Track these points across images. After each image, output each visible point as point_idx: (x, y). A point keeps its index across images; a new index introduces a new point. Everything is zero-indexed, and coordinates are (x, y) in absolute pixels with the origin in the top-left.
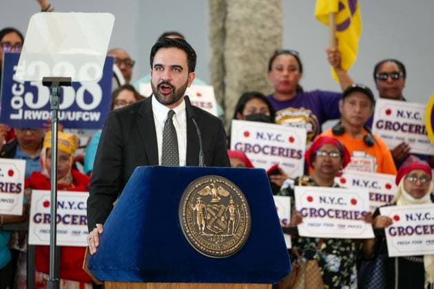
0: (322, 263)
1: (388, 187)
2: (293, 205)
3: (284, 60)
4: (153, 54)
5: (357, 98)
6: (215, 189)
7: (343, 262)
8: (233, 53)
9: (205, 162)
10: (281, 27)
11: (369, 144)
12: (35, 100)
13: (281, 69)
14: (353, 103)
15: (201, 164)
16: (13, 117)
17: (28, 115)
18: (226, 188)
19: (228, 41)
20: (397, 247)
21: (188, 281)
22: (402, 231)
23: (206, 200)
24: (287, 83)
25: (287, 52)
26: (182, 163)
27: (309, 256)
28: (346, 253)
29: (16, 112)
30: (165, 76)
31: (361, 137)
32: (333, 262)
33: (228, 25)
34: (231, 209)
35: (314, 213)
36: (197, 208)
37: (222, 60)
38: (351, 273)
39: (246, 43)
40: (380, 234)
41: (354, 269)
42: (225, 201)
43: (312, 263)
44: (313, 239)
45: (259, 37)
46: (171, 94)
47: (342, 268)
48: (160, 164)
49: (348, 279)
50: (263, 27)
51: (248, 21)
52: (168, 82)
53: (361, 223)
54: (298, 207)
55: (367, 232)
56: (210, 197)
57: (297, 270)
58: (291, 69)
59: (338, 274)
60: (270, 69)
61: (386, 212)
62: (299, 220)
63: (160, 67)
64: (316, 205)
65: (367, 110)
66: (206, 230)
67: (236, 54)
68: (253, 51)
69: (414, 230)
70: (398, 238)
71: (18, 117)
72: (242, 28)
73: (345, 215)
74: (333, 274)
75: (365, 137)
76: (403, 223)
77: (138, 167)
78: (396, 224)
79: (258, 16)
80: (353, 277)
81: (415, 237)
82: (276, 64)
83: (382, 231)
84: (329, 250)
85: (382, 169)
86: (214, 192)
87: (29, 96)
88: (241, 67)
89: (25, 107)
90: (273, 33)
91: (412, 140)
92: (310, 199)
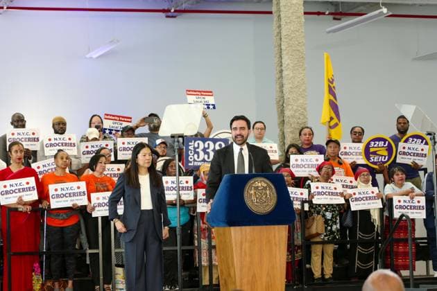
0: (324, 216)
1: (351, 182)
2: (310, 191)
3: (306, 131)
4: (231, 124)
5: (332, 144)
6: (260, 183)
7: (333, 214)
8: (287, 130)
9: (256, 171)
10: (307, 118)
11: (340, 164)
12: (198, 158)
13: (305, 135)
14: (331, 147)
15: (254, 172)
16: (190, 164)
17: (196, 163)
18: (265, 182)
19: (285, 125)
20: (355, 207)
21: (250, 225)
22: (357, 200)
23: (257, 188)
24: (308, 140)
25: (308, 128)
26: (247, 172)
27: (318, 213)
28: (334, 211)
29: (191, 162)
30: (238, 132)
31: (337, 161)
32: (329, 215)
33: (285, 118)
34: (268, 192)
35: (319, 193)
36: (252, 192)
37: (283, 133)
38: (336, 219)
39: (293, 126)
40: (347, 201)
41: (338, 218)
42: (265, 188)
43: (320, 216)
44: (319, 205)
45: (298, 123)
46: (243, 141)
47: (332, 217)
48: (236, 173)
49: (336, 222)
50: (299, 118)
51: (293, 117)
52: (240, 135)
53: (339, 197)
54: (312, 192)
55: (342, 201)
56: (258, 187)
57: (313, 219)
58: (310, 135)
59: (331, 220)
60: (300, 134)
61: (350, 191)
62: (313, 197)
63: (235, 129)
64: (320, 190)
65: (337, 149)
66: (257, 202)
67: (289, 130)
68: (296, 129)
69: (362, 199)
70: (355, 203)
71: (192, 164)
72: (290, 119)
73: (332, 194)
74: (329, 220)
75: (339, 161)
76: (357, 196)
77: (225, 175)
78: (354, 197)
79: (297, 114)
80: (338, 221)
81: (362, 202)
82: (303, 133)
83: (348, 200)
84: (326, 210)
85: (347, 174)
86: (260, 184)
87: (196, 156)
88: (291, 135)
89: (195, 160)
90: (304, 121)
91: (358, 159)
92: (317, 188)
